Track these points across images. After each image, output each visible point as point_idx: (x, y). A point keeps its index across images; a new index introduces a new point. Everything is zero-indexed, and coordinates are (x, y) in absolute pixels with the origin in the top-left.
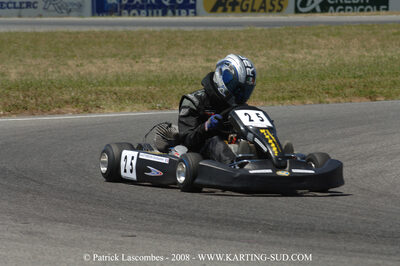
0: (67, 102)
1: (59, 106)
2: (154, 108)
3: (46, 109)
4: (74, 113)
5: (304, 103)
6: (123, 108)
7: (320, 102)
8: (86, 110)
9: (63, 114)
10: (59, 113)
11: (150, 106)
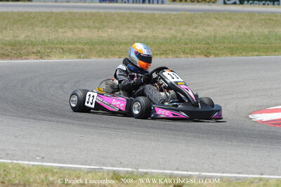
0: (33, 53)
1: (28, 55)
2: (80, 58)
3: (20, 56)
4: (34, 59)
5: (167, 57)
6: (63, 57)
7: (177, 57)
8: (41, 58)
9: (28, 59)
10: (26, 59)
11: (77, 56)
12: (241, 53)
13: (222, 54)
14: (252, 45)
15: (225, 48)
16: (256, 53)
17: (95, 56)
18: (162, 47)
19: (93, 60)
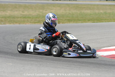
12: (74, 22)
13: (65, 22)
14: (77, 18)
15: (66, 19)
16: (80, 22)
17: (8, 23)
18: (37, 19)
19: (8, 25)
